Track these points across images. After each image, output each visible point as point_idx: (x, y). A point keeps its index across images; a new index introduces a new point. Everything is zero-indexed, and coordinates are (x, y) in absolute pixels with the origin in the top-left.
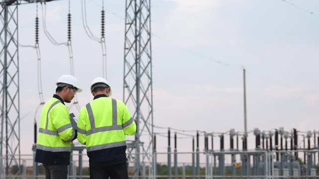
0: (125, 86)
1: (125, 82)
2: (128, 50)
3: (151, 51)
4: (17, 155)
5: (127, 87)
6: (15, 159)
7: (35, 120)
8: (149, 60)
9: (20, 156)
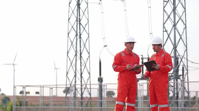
0: (165, 30)
1: (164, 27)
2: (166, 2)
3: (185, 3)
4: (88, 84)
5: (166, 31)
6: (87, 88)
7: (100, 59)
8: (184, 10)
9: (90, 85)
